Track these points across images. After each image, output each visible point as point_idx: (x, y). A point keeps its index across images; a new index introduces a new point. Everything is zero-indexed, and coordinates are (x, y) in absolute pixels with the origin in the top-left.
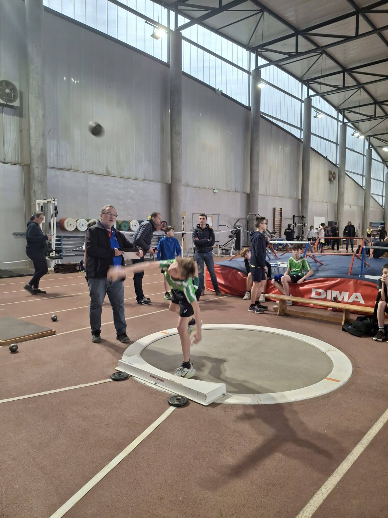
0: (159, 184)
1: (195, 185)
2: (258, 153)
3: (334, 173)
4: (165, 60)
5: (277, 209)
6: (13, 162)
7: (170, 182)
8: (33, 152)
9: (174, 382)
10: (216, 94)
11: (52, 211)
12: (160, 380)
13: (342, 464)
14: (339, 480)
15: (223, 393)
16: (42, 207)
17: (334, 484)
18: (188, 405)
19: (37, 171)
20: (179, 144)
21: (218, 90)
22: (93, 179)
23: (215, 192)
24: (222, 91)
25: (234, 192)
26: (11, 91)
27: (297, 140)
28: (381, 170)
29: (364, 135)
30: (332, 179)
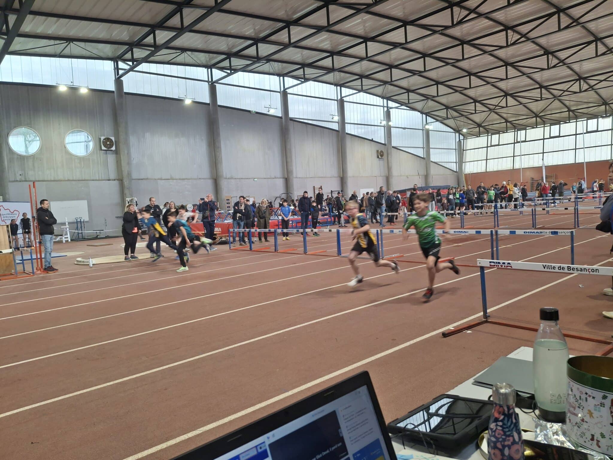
0: (211, 179)
2: (290, 150)
3: (382, 151)
6: (114, 178)
7: (216, 178)
8: (124, 173)
10: (251, 114)
19: (126, 183)
21: (252, 111)
22: (161, 183)
23: (255, 180)
25: (273, 178)
26: (110, 142)
27: (336, 132)
28: (452, 139)
29: (422, 113)
30: (380, 157)
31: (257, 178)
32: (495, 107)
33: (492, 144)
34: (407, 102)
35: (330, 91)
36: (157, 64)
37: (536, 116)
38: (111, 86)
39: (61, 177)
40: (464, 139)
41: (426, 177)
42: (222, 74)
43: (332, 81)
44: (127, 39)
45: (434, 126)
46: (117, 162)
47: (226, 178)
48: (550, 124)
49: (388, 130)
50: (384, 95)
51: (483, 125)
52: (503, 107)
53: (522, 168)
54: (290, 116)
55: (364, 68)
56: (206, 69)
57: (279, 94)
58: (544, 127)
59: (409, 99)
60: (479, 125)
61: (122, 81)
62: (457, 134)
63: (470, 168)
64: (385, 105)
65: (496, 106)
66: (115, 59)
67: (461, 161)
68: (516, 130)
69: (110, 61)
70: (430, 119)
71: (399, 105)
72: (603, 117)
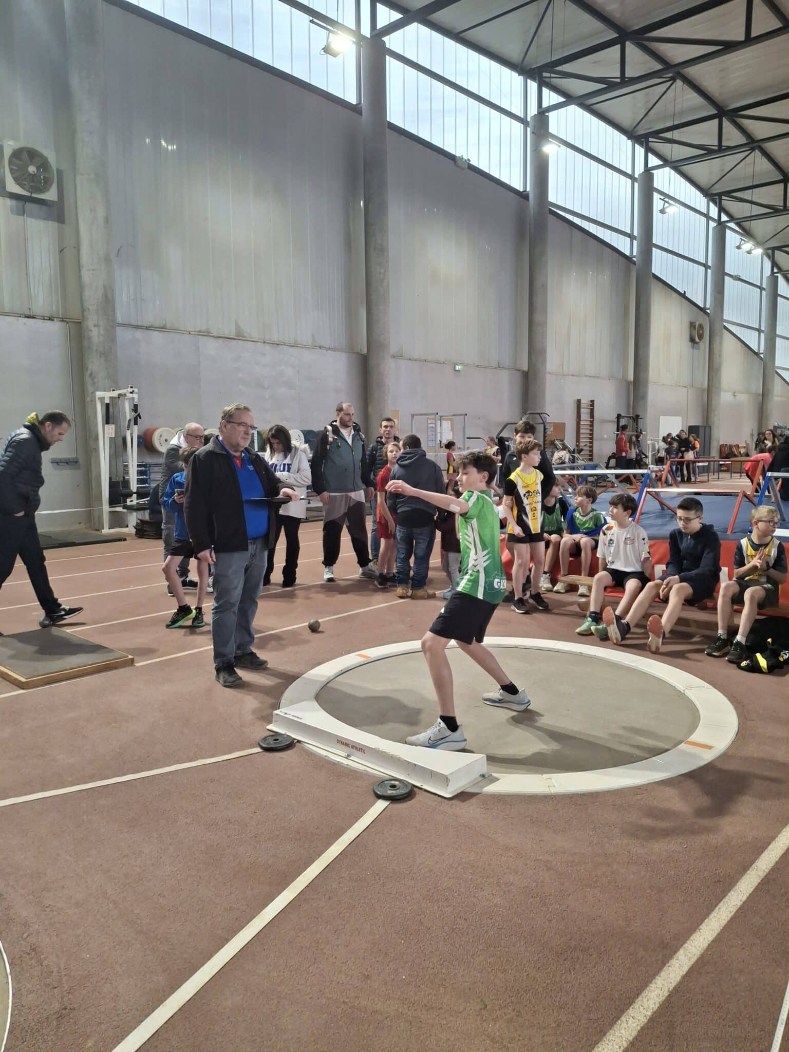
0: (344, 353)
1: (416, 356)
3: (701, 326)
4: (352, 99)
5: (585, 402)
6: (47, 314)
7: (365, 351)
8: (87, 293)
9: (385, 752)
10: (458, 167)
11: (129, 414)
12: (356, 748)
13: (717, 908)
14: (711, 939)
15: (482, 773)
16: (107, 405)
17: (702, 947)
18: (412, 798)
19: (95, 333)
20: (382, 271)
21: (461, 158)
23: (457, 369)
24: (469, 160)
26: (39, 168)
27: (625, 260)
30: (695, 339)
31: (461, 364)
54: (548, 199)
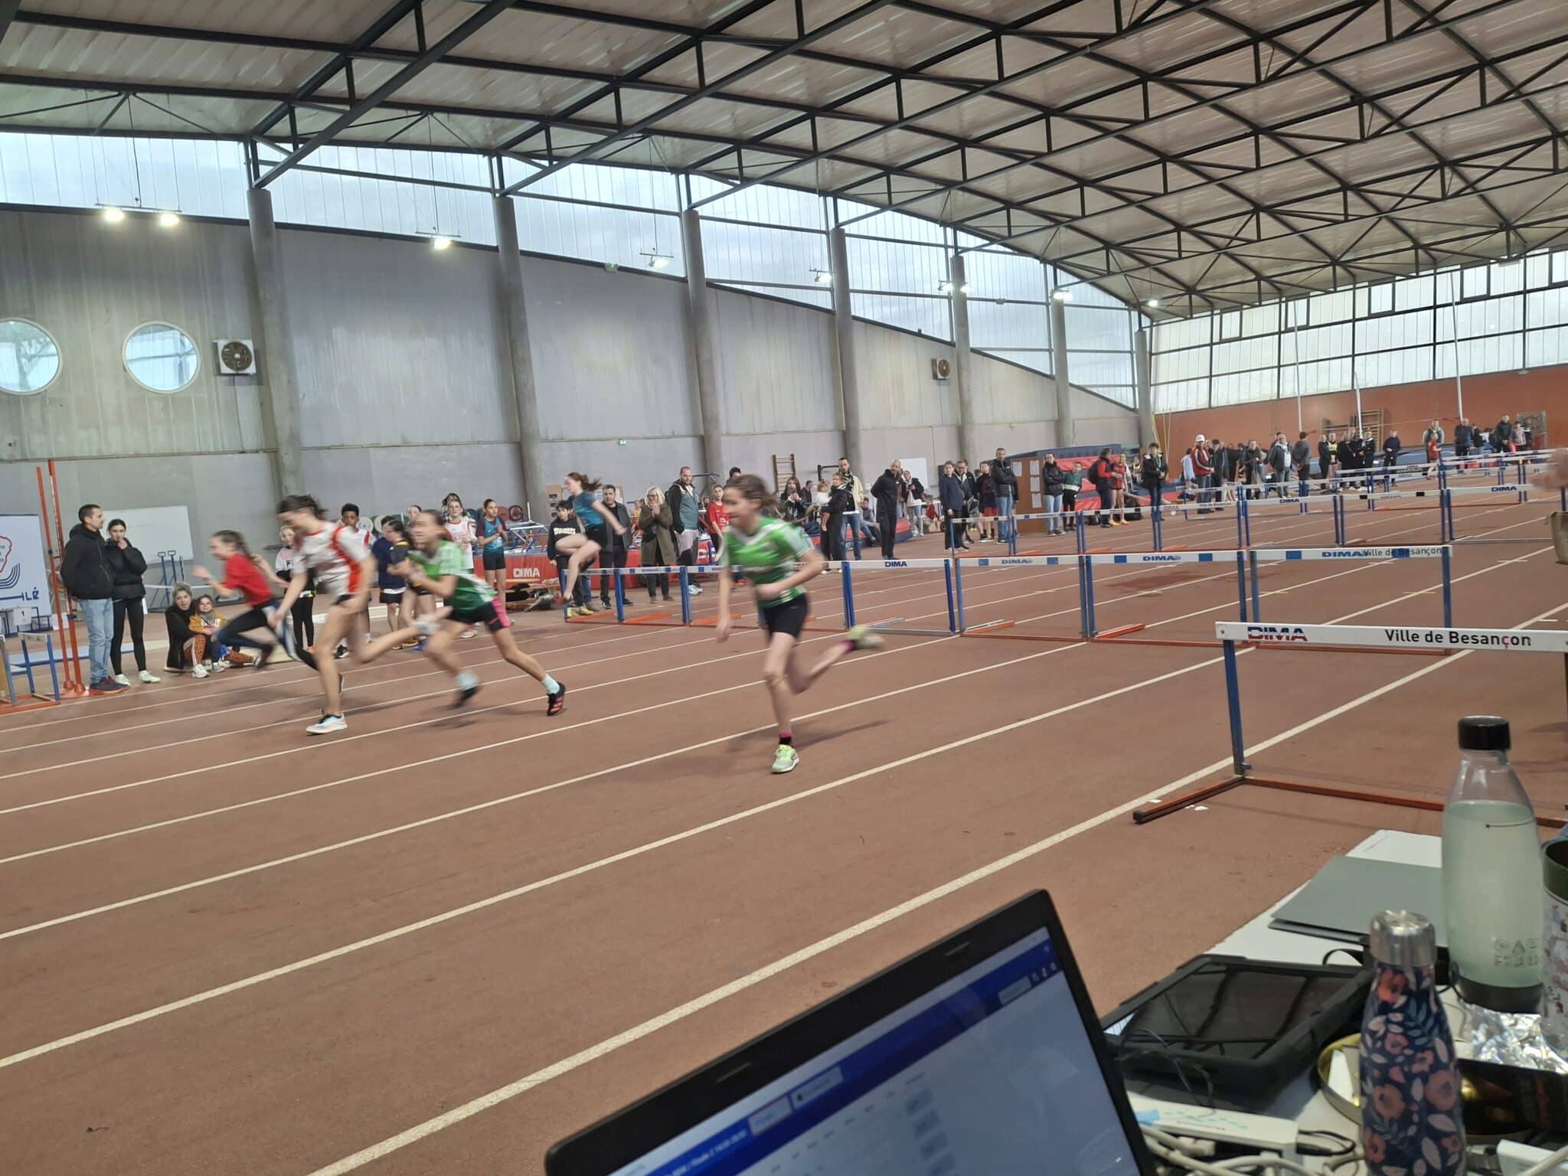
0: (507, 444)
2: (710, 362)
3: (944, 360)
5: (783, 455)
6: (254, 447)
7: (520, 440)
8: (279, 433)
10: (608, 272)
19: (287, 459)
20: (525, 377)
21: (610, 264)
22: (378, 455)
23: (622, 443)
25: (669, 437)
26: (242, 354)
27: (825, 314)
28: (1121, 325)
29: (1044, 261)
30: (940, 376)
31: (628, 438)
32: (1229, 240)
33: (1224, 337)
34: (1006, 234)
35: (807, 208)
36: (359, 149)
37: (1335, 262)
38: (239, 208)
39: (116, 449)
40: (1151, 327)
41: (1059, 424)
42: (526, 170)
43: (813, 183)
44: (277, 84)
45: (1074, 293)
46: (262, 404)
47: (546, 440)
48: (1369, 282)
49: (959, 306)
50: (945, 217)
51: (1199, 288)
52: (1249, 242)
53: (1302, 397)
54: (706, 277)
55: (893, 147)
56: (486, 158)
57: (677, 218)
58: (1354, 289)
59: (1009, 227)
60: (1190, 290)
61: (268, 194)
62: (1135, 314)
63: (1168, 400)
64: (950, 242)
65: (1232, 239)
66: (248, 137)
67: (1145, 382)
68: (1284, 299)
69: (236, 143)
70: (1064, 277)
71: (986, 242)
72: (1500, 261)
